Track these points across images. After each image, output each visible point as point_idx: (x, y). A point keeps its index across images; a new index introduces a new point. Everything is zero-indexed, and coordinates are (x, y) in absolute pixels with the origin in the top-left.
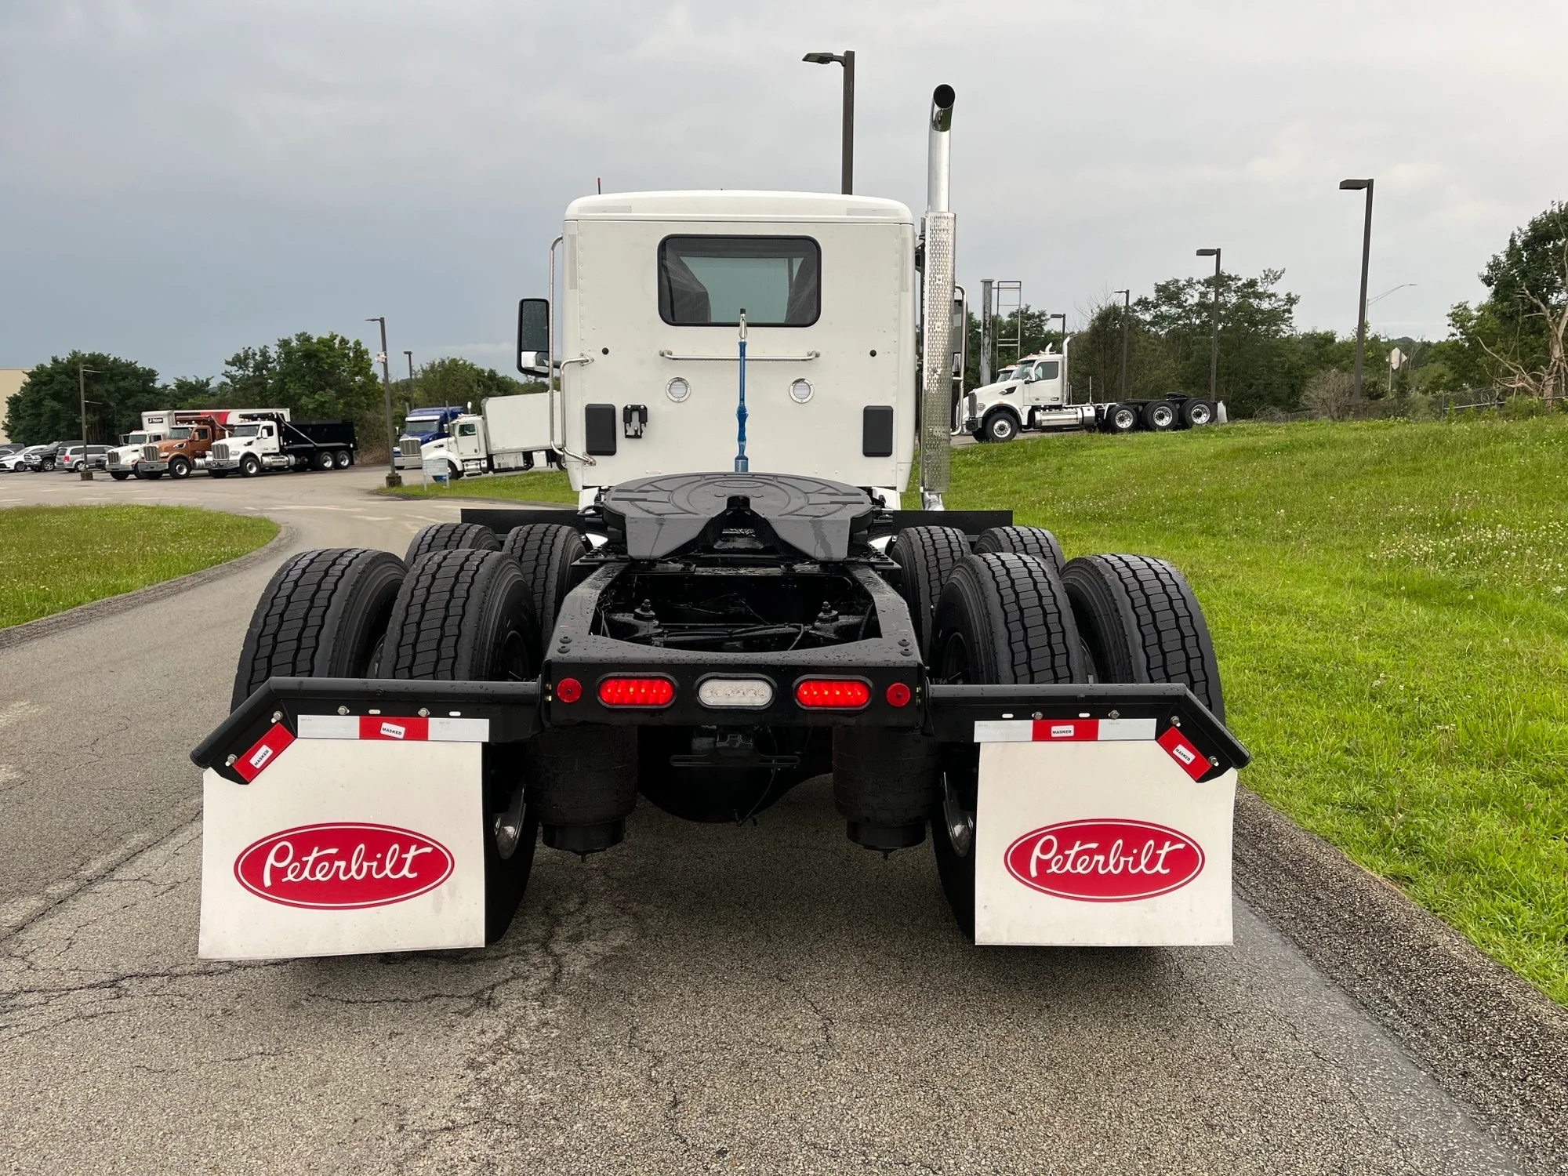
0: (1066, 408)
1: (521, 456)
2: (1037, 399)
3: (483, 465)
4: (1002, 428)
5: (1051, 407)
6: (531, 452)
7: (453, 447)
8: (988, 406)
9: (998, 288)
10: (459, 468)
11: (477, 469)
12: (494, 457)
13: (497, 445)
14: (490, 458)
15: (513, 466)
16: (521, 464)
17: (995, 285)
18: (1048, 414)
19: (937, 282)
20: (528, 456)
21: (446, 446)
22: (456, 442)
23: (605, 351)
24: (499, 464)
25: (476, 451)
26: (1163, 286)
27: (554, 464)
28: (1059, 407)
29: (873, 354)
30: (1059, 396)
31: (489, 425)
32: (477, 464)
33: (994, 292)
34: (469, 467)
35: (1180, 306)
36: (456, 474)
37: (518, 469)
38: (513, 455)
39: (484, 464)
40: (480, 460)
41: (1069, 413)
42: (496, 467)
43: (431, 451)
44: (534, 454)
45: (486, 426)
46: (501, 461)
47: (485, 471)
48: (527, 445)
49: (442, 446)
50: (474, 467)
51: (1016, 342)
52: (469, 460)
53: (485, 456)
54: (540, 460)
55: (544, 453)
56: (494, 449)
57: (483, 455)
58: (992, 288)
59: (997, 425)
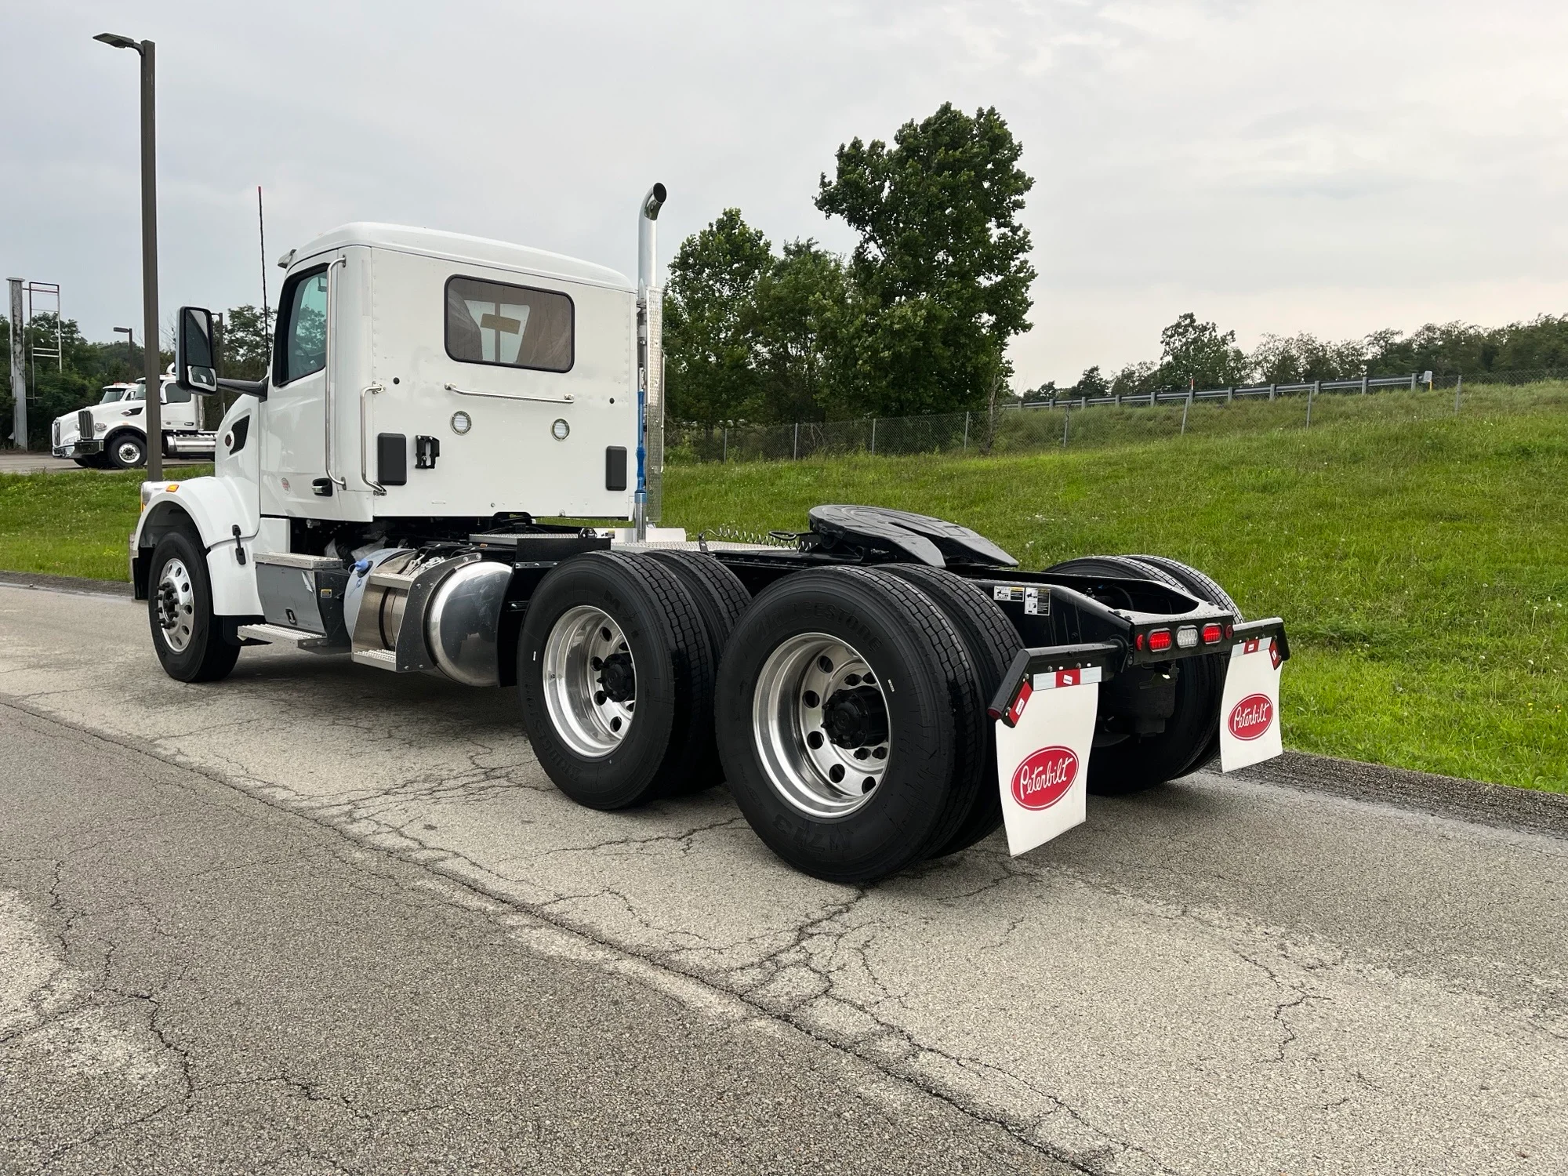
0: (203, 434)
2: (169, 423)
4: (129, 453)
5: (184, 433)
8: (110, 427)
9: (30, 290)
17: (25, 285)
18: (182, 440)
23: (396, 381)
26: (237, 312)
28: (194, 433)
30: (193, 420)
33: (25, 294)
35: (257, 333)
41: (207, 440)
51: (57, 353)
58: (22, 289)
59: (122, 449)
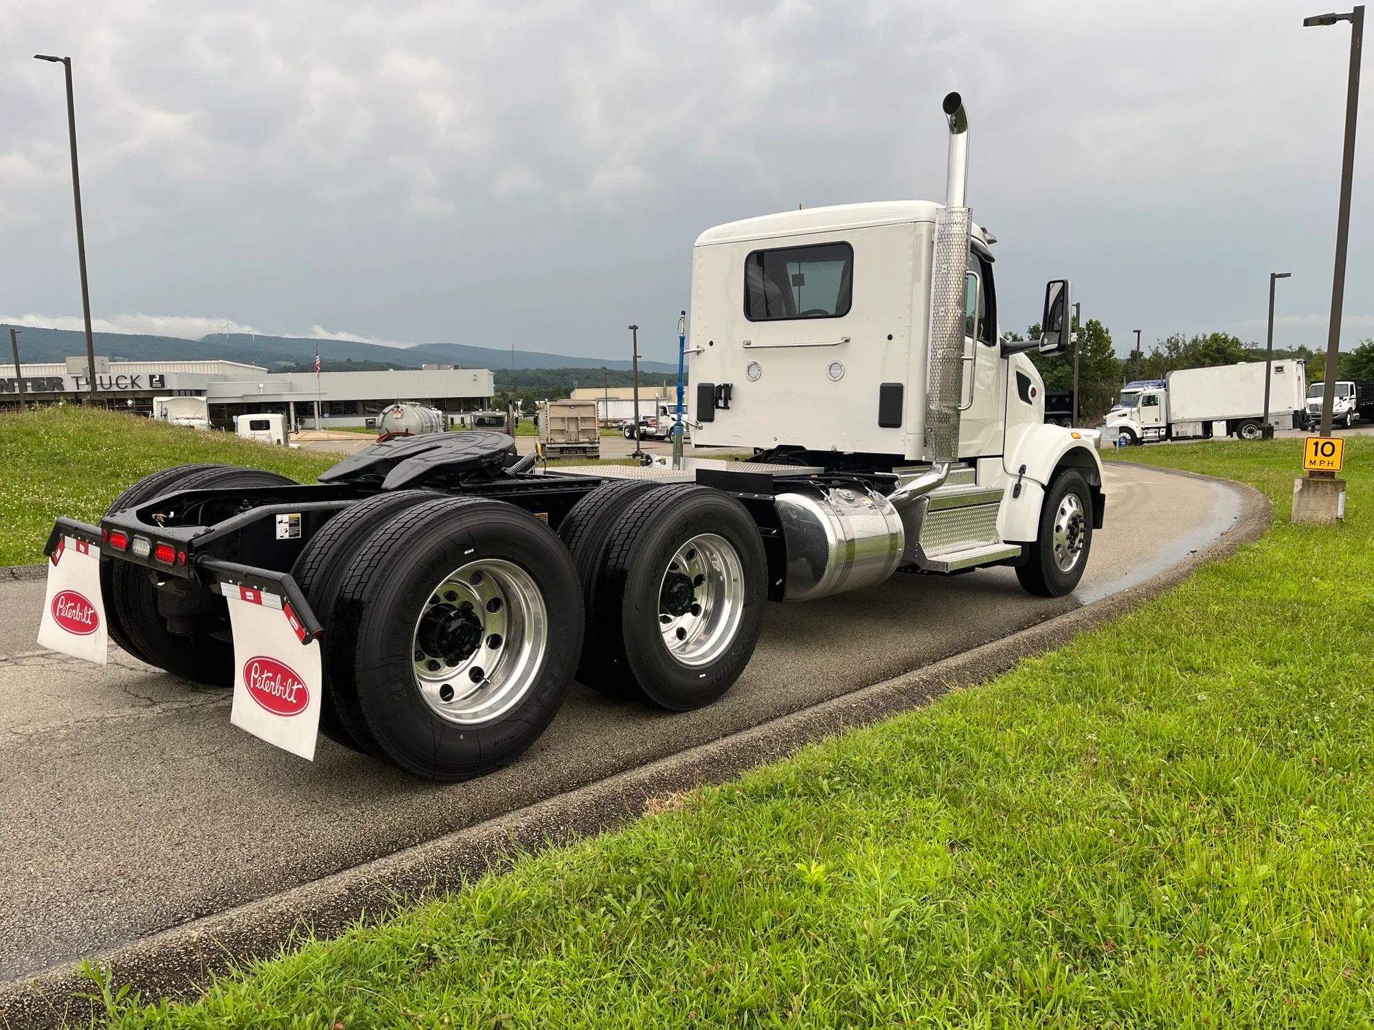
1: (1200, 426)
3: (1161, 433)
6: (1211, 422)
7: (1136, 416)
10: (1139, 436)
11: (1155, 437)
12: (1173, 426)
13: (1177, 414)
14: (1169, 427)
15: (1191, 435)
16: (1200, 432)
19: (943, 271)
20: (1207, 426)
21: (1129, 415)
22: (1138, 411)
24: (1177, 433)
25: (1156, 420)
27: (1235, 434)
29: (890, 337)
31: (1171, 397)
32: (1156, 432)
34: (1148, 435)
36: (1136, 441)
37: (1195, 437)
38: (1193, 424)
39: (1163, 433)
40: (1159, 428)
42: (1174, 435)
43: (1115, 420)
44: (1214, 423)
45: (1168, 397)
46: (1180, 430)
47: (1161, 439)
48: (1206, 415)
49: (1125, 415)
50: (1153, 434)
52: (1148, 428)
53: (1164, 425)
54: (1219, 430)
55: (1224, 423)
56: (1173, 418)
57: (1163, 424)
